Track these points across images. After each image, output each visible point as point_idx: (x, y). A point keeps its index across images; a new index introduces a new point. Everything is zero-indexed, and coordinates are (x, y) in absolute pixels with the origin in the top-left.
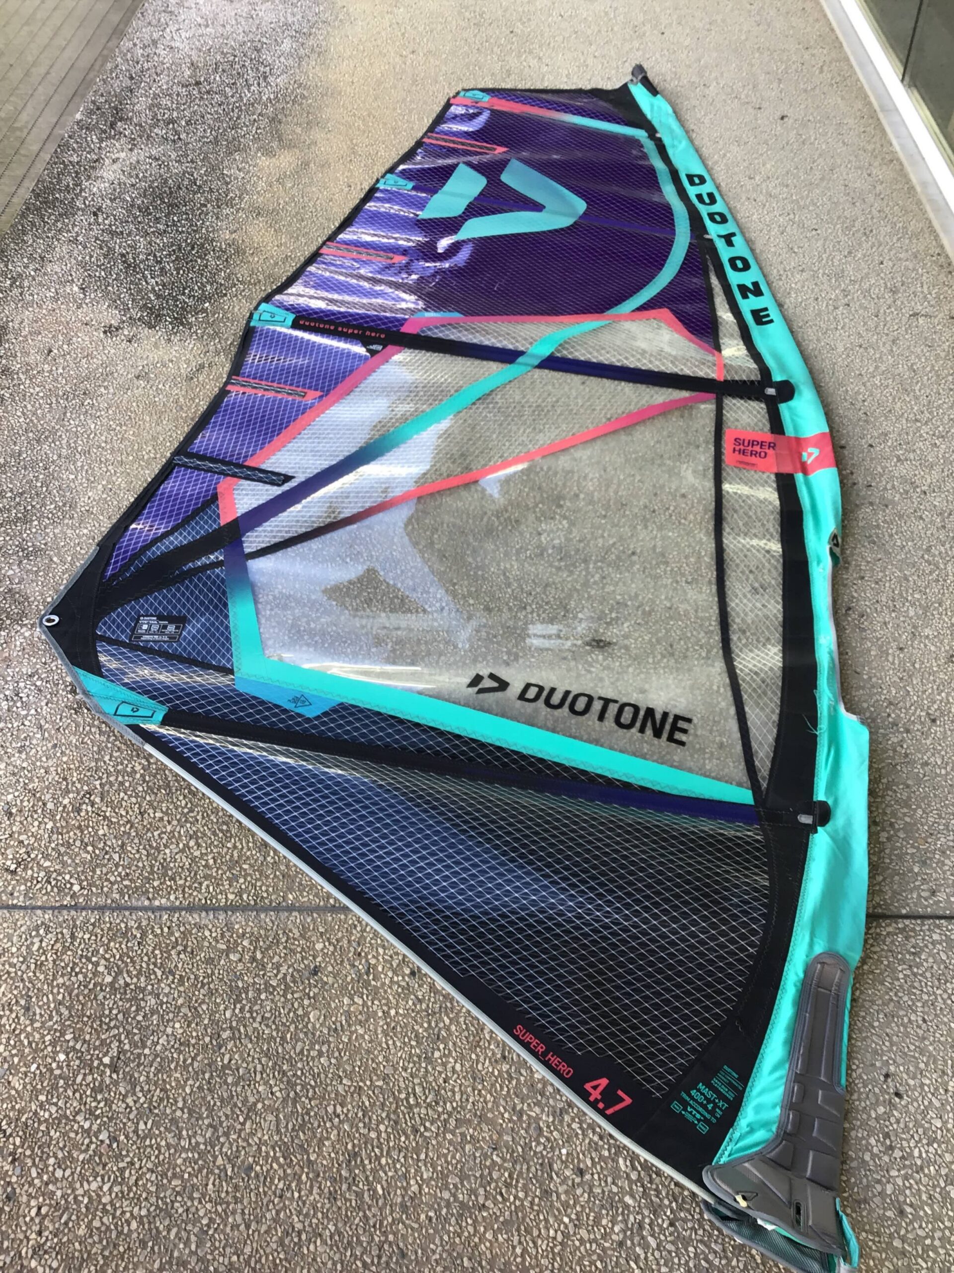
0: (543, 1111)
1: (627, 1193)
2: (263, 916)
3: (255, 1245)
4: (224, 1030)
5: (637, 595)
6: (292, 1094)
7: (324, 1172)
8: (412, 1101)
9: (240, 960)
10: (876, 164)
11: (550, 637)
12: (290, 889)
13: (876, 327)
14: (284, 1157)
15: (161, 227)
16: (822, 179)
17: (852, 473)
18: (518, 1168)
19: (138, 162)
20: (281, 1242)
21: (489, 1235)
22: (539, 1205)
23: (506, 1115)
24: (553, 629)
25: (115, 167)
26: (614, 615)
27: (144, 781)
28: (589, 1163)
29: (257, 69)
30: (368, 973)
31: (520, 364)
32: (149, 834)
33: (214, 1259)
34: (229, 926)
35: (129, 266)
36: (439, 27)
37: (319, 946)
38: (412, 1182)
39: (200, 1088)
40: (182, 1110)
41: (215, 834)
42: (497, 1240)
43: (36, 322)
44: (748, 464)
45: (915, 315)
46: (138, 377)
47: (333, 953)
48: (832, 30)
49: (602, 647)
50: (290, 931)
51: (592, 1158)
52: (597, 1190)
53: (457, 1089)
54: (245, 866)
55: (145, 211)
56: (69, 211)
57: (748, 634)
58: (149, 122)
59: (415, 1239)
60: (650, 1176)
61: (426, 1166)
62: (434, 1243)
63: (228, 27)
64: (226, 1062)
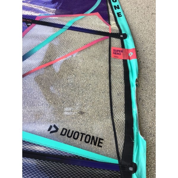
5: (91, 97)
11: (69, 112)
17: (140, 59)
24: (70, 109)
26: (85, 104)
31: (64, 28)
44: (116, 57)
49: (82, 114)
57: (117, 108)
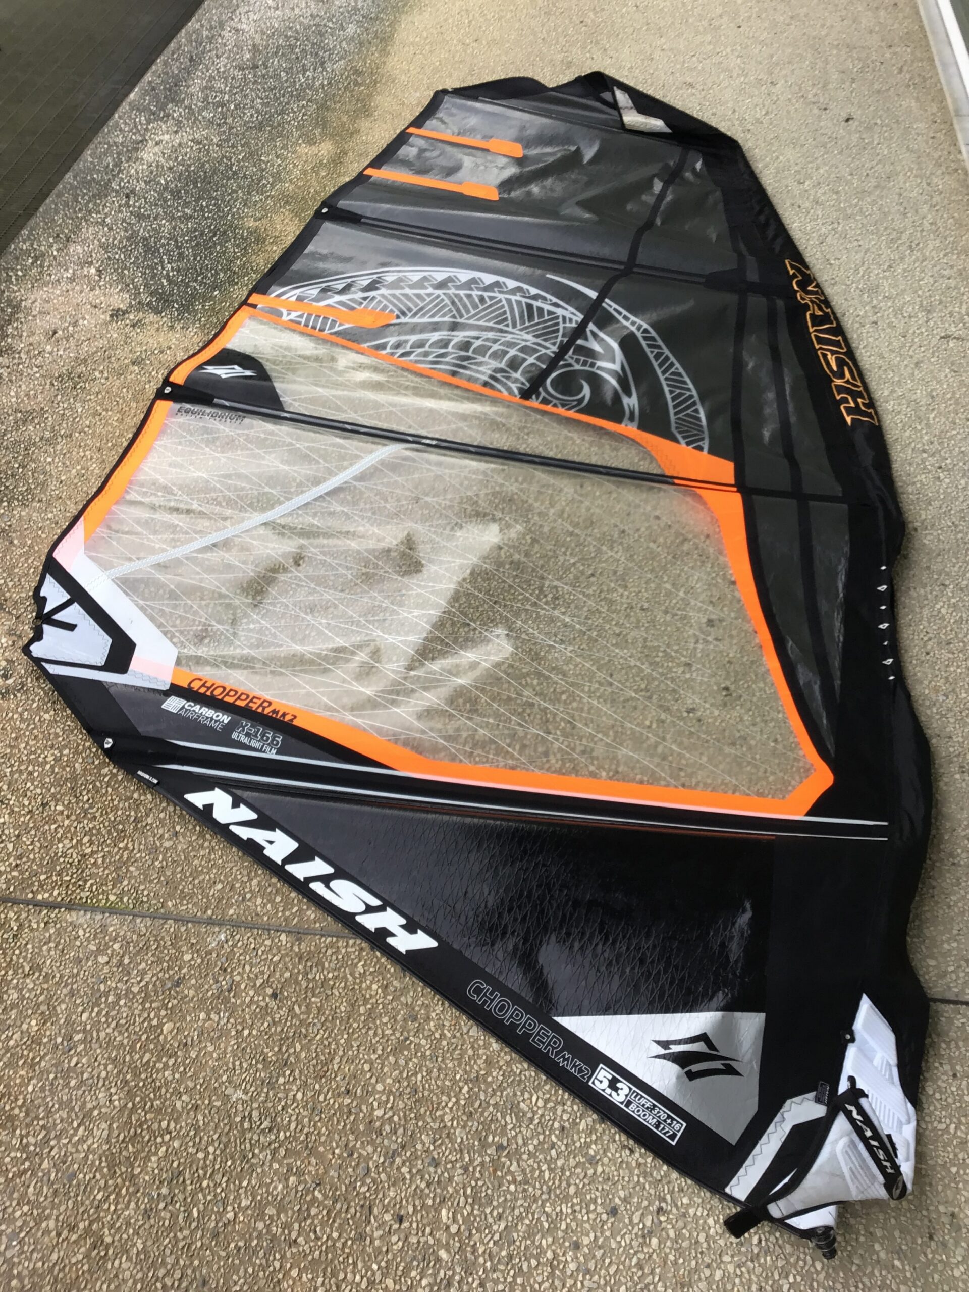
0: (375, 1151)
1: (443, 1246)
2: (138, 920)
3: (62, 1253)
4: (78, 1032)
6: (130, 1105)
7: (145, 1188)
8: (246, 1125)
9: (108, 963)
10: (940, 172)
12: (171, 896)
13: (901, 348)
14: (108, 1166)
15: (188, 211)
16: (876, 187)
18: (338, 1206)
19: (180, 145)
20: (87, 1256)
21: (294, 1273)
22: (351, 1247)
23: (337, 1151)
25: (156, 149)
27: (53, 772)
28: (411, 1209)
29: (317, 54)
30: (229, 991)
32: (47, 827)
33: (19, 1263)
34: (104, 927)
35: (150, 249)
36: (509, 15)
37: (187, 957)
38: (229, 1208)
39: (42, 1089)
40: (20, 1107)
41: (109, 833)
42: (301, 1278)
43: (48, 302)
45: (946, 337)
46: (133, 363)
47: (199, 966)
48: (922, 27)
50: (163, 938)
51: (414, 1205)
52: (414, 1240)
53: (294, 1118)
54: (132, 869)
55: (176, 194)
56: (103, 191)
58: (199, 104)
59: (219, 1268)
60: (470, 1231)
61: (246, 1192)
62: (238, 1275)
63: (297, 11)
64: (73, 1064)
